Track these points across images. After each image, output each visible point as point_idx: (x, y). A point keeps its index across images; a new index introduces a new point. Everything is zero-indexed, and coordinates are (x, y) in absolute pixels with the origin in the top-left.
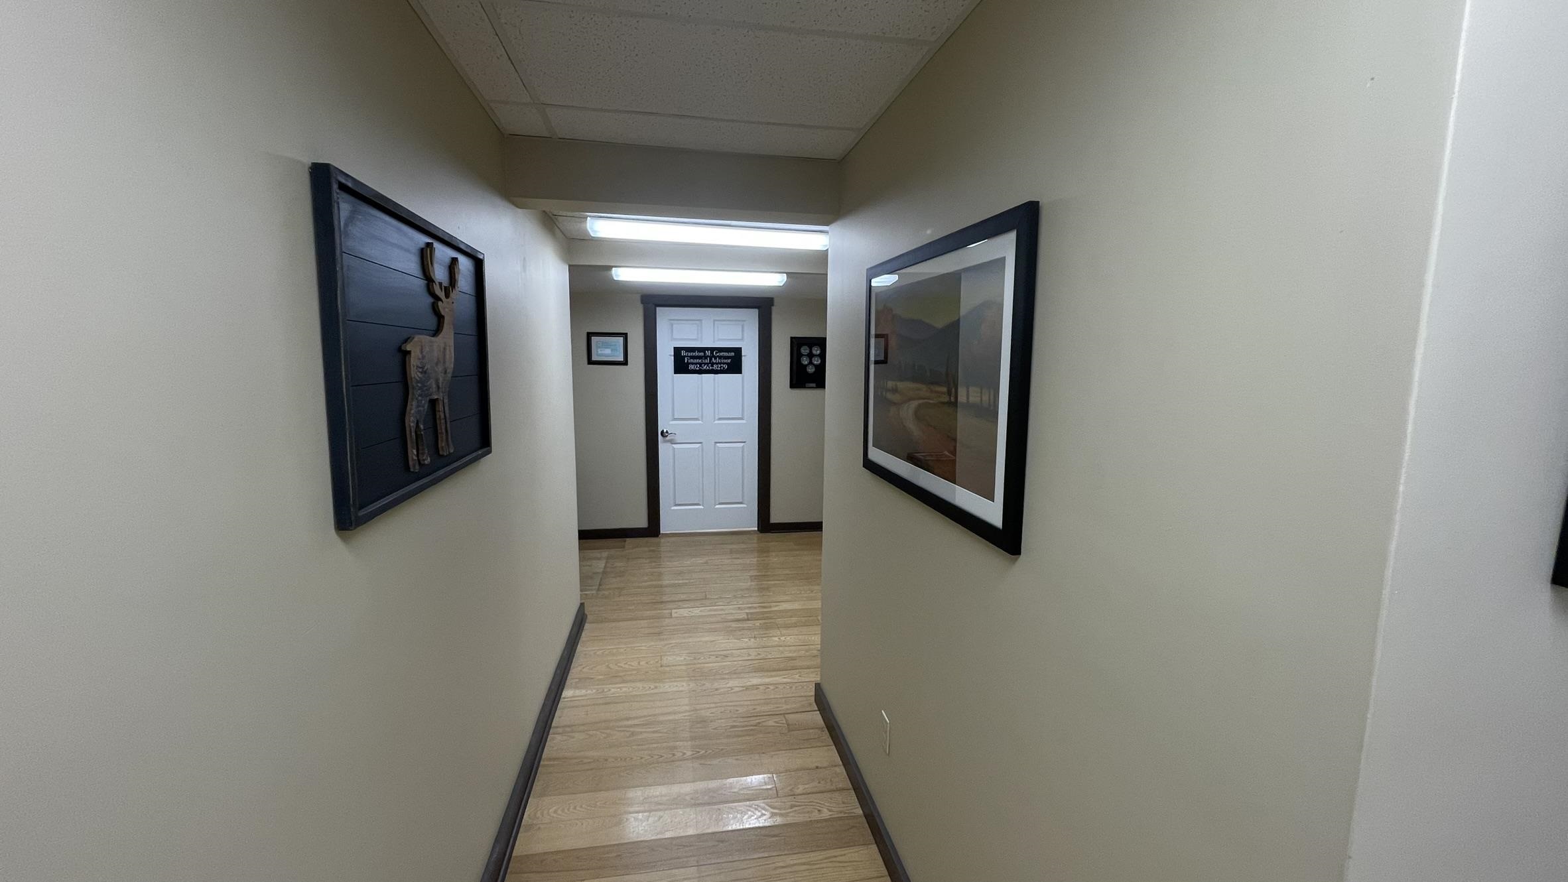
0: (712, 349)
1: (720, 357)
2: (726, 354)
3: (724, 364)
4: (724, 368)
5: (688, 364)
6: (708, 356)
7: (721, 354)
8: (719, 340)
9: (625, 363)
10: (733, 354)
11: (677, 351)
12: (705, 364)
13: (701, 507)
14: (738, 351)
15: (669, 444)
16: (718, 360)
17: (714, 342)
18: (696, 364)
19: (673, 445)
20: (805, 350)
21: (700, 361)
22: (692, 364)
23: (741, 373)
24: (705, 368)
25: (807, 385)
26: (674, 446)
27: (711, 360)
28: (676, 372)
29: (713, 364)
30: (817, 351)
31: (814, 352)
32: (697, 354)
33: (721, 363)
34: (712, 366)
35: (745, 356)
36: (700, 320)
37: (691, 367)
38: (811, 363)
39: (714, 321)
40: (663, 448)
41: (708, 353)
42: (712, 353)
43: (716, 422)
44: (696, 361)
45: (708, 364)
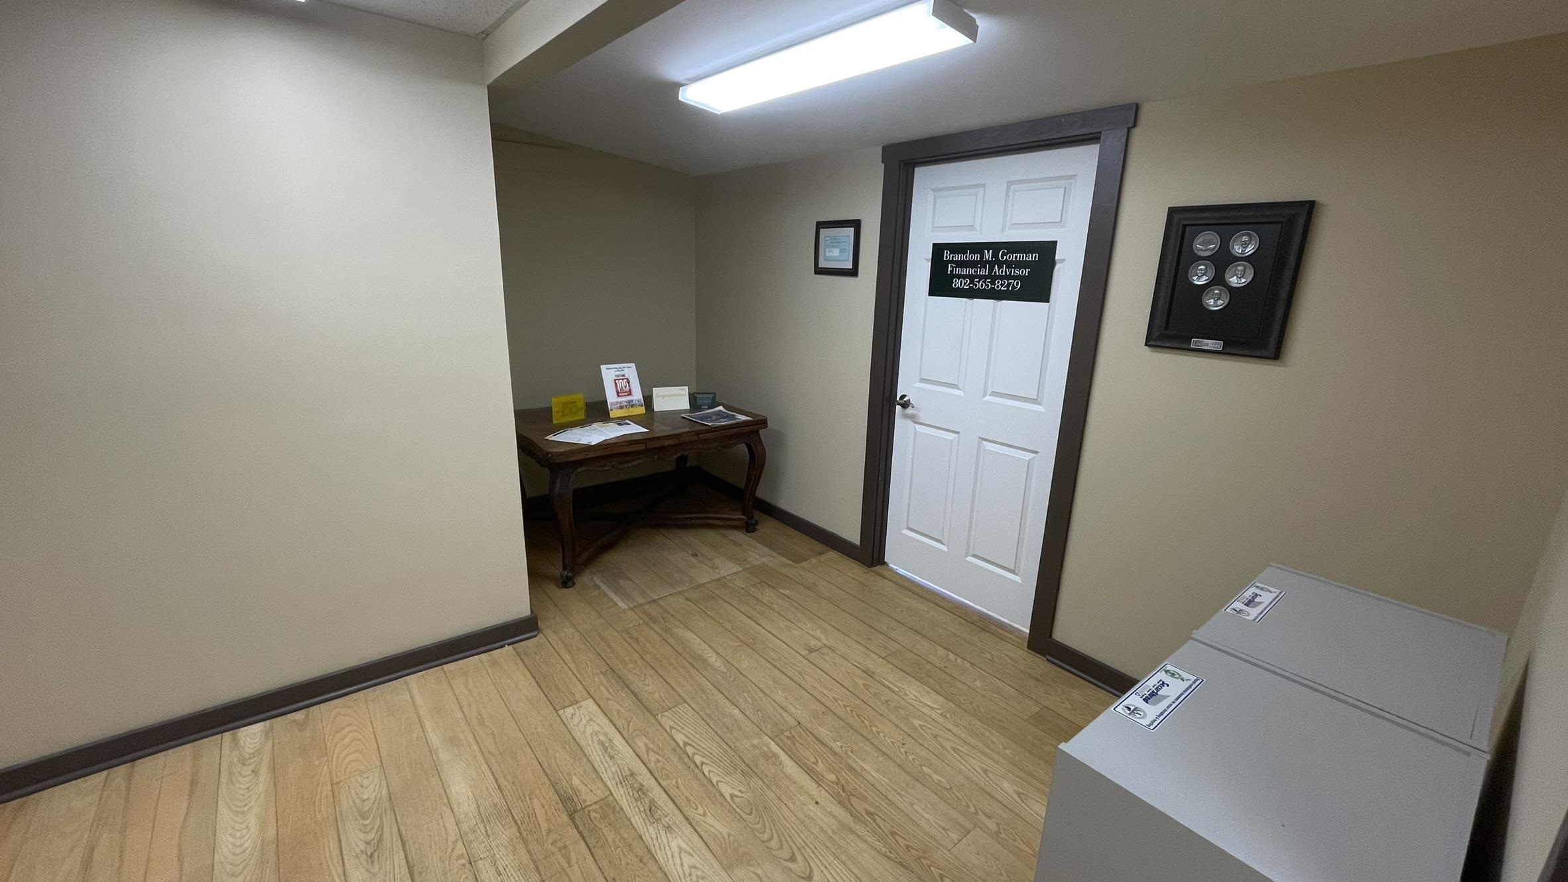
0: (995, 247)
1: (1009, 264)
2: (1021, 257)
3: (1015, 278)
4: (1014, 287)
5: (953, 276)
6: (988, 262)
7: (1013, 257)
8: (1015, 225)
9: (853, 272)
10: (1034, 257)
11: (938, 249)
12: (981, 277)
13: (945, 548)
14: (1047, 250)
15: (909, 422)
16: (1005, 271)
17: (1003, 231)
18: (964, 277)
19: (916, 425)
20: (1205, 244)
21: (971, 271)
22: (959, 276)
23: (1047, 300)
24: (979, 285)
25: (1195, 342)
26: (919, 428)
27: (991, 269)
28: (931, 293)
29: (994, 278)
30: (1245, 245)
31: (1237, 250)
32: (969, 256)
33: (1008, 277)
34: (993, 283)
35: (1062, 261)
36: (983, 186)
37: (957, 283)
38: (1218, 280)
39: (1010, 183)
40: (902, 427)
41: (988, 255)
42: (995, 255)
43: (988, 398)
44: (965, 272)
45: (985, 277)
